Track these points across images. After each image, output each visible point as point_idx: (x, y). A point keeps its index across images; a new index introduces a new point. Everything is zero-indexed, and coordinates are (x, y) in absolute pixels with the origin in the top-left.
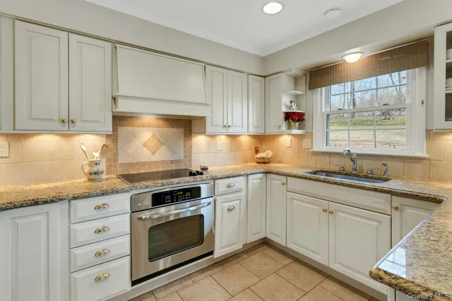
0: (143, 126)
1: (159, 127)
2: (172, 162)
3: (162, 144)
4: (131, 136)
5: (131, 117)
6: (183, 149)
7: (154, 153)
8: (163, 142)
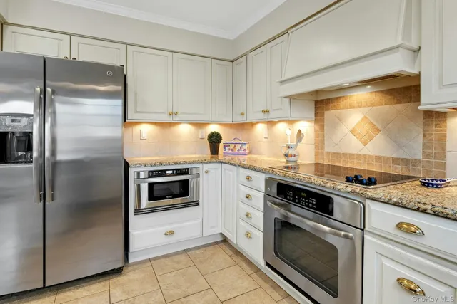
0: (352, 107)
1: (373, 105)
2: (395, 161)
3: (379, 130)
4: (337, 120)
5: (337, 98)
6: (420, 139)
7: (365, 144)
8: (379, 127)
